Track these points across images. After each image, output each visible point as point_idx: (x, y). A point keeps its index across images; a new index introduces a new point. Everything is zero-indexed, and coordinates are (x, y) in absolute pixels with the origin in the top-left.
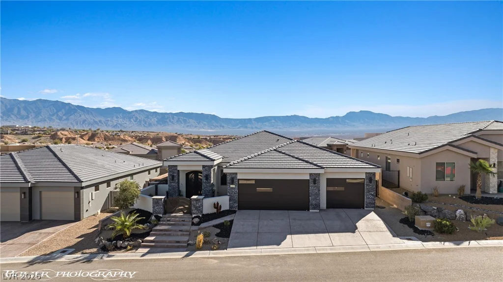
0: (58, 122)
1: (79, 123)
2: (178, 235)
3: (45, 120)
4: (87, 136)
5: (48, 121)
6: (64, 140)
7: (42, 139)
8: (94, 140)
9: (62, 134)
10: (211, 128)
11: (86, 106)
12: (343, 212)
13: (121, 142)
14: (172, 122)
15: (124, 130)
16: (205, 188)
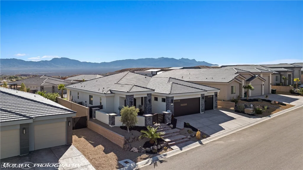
16: (148, 107)
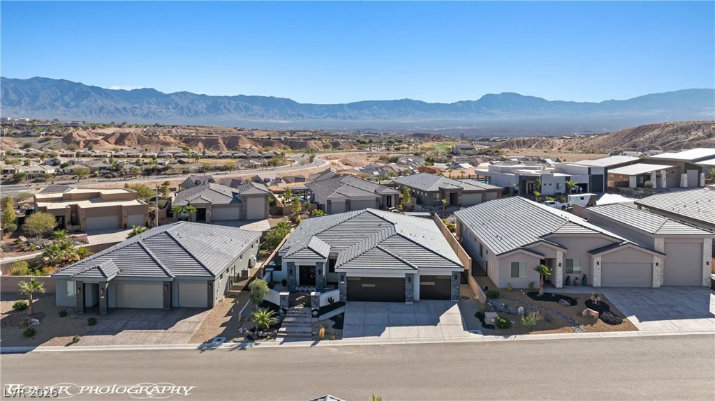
0: (65, 111)
1: (94, 112)
2: (302, 326)
3: (45, 107)
4: (113, 137)
5: (50, 109)
6: (82, 143)
7: (52, 143)
8: (124, 144)
9: (79, 136)
10: (285, 119)
11: (103, 87)
12: (432, 304)
13: (162, 146)
14: (228, 110)
15: (161, 124)
